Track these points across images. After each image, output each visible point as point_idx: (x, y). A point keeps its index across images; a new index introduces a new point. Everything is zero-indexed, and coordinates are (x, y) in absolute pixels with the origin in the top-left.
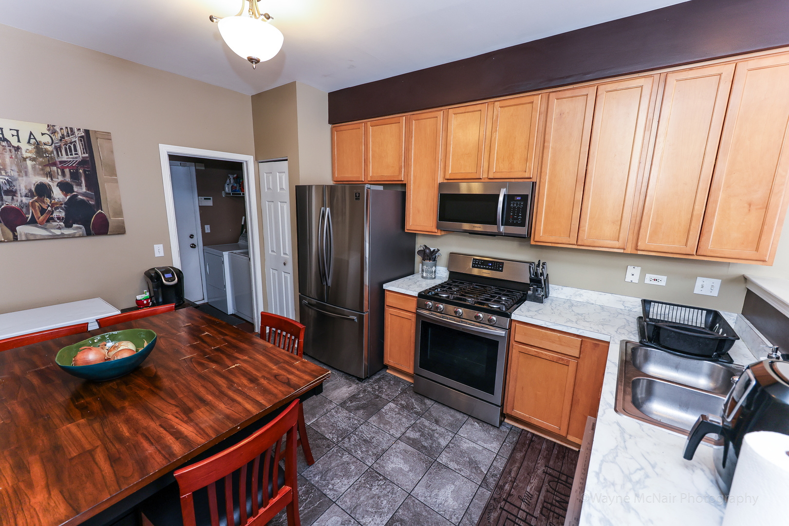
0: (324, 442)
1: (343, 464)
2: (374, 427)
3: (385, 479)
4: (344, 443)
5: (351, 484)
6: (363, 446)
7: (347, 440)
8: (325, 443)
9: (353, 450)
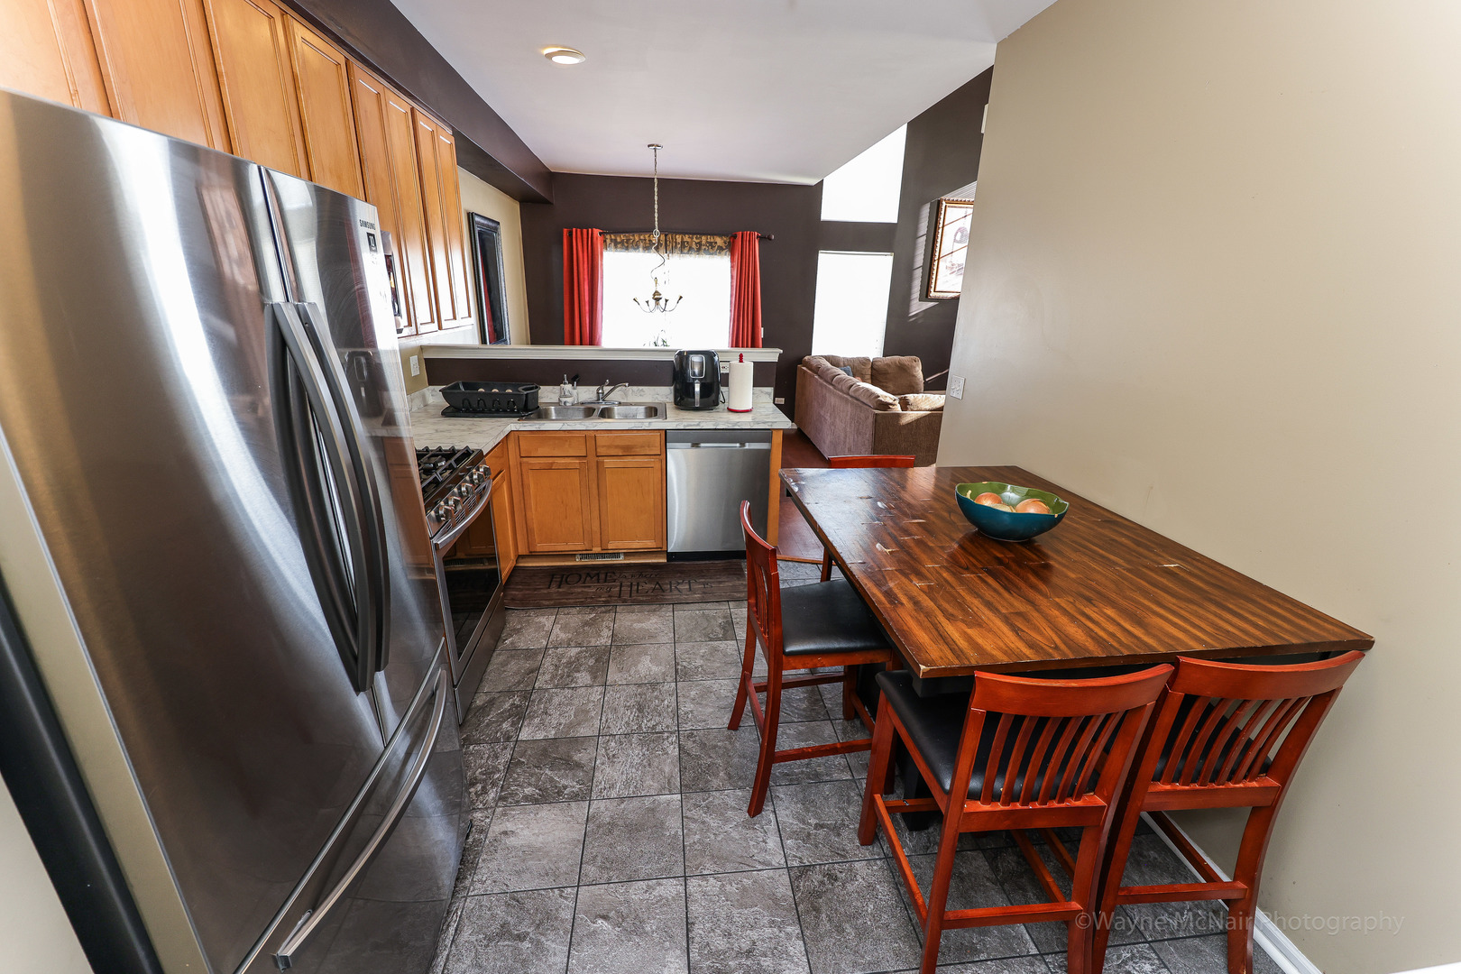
0: (689, 745)
1: (698, 703)
2: (604, 719)
3: (677, 664)
4: (667, 727)
5: (713, 681)
6: (652, 706)
7: (659, 729)
8: (690, 743)
9: (670, 710)
